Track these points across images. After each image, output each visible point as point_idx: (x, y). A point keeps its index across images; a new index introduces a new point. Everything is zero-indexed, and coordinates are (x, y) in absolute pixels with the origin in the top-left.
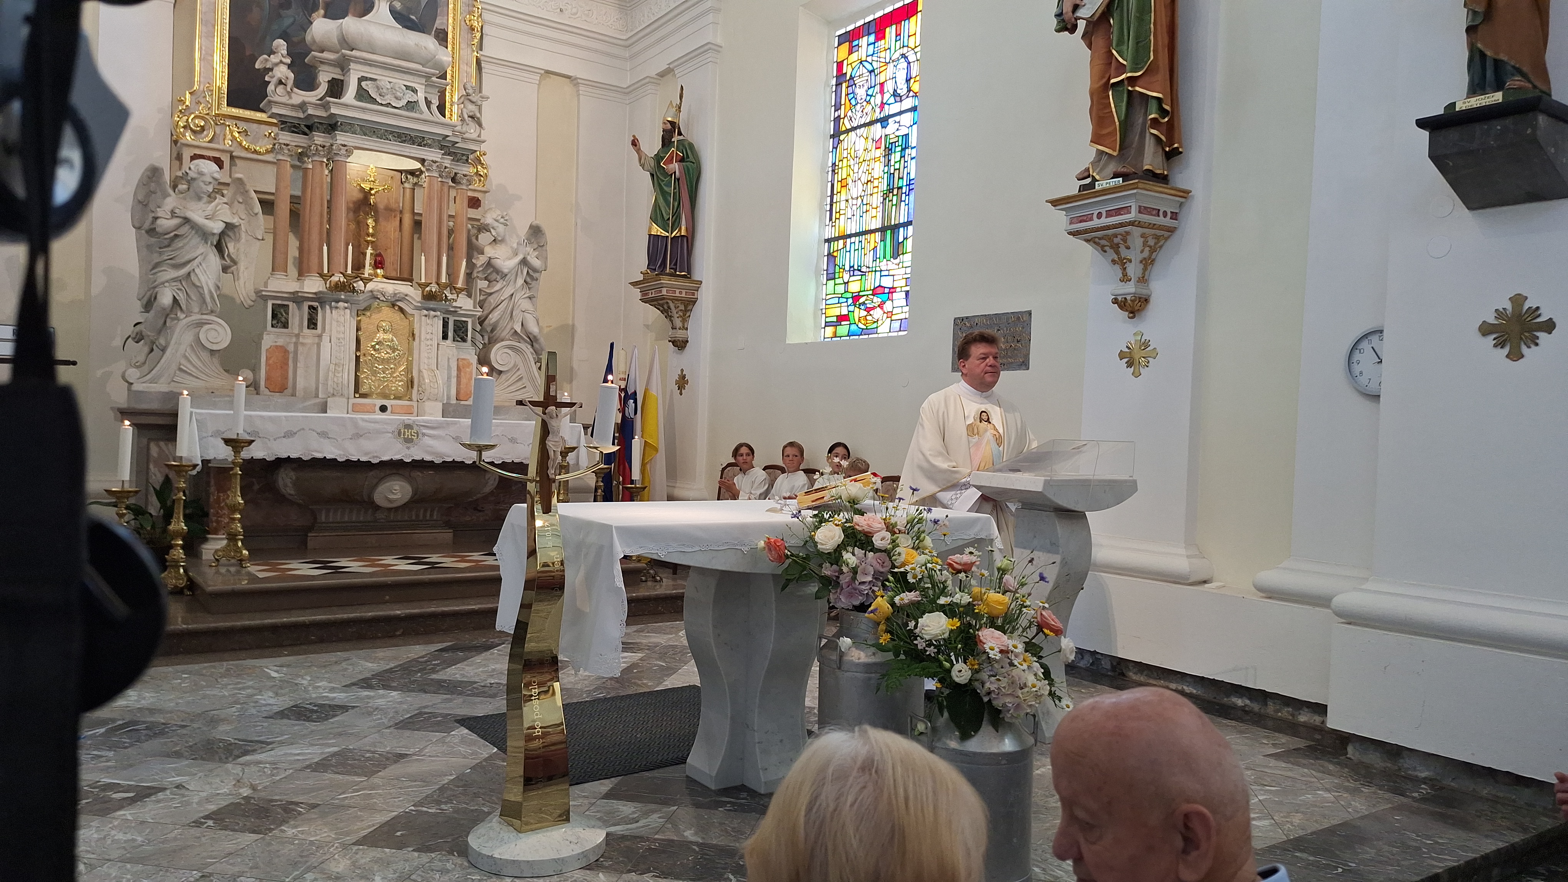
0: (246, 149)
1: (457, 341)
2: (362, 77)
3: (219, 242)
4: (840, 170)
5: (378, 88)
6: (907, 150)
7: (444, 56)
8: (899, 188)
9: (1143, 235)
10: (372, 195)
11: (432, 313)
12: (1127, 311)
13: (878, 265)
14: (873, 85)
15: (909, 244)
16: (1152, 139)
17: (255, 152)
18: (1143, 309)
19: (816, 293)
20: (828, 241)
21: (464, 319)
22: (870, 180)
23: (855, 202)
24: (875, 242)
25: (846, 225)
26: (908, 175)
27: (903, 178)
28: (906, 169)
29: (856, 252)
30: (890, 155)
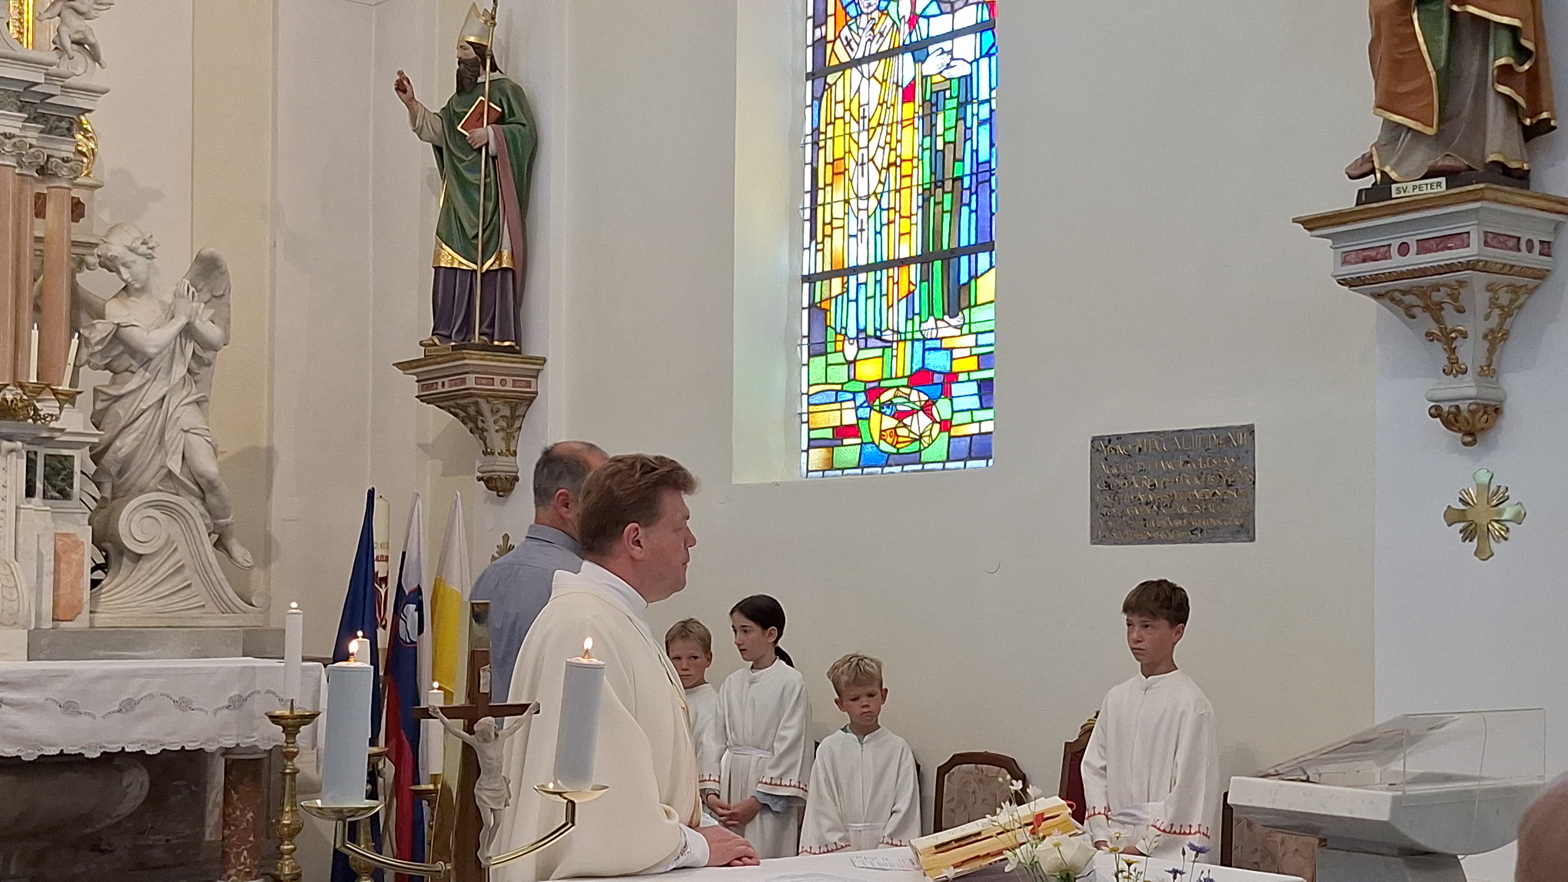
8: (955, 179)
11: (5, 445)
13: (917, 328)
19: (787, 382)
20: (810, 279)
21: (65, 452)
22: (895, 164)
23: (863, 204)
24: (910, 282)
25: (846, 249)
26: (974, 154)
27: (963, 160)
28: (968, 143)
29: (871, 302)
30: (934, 116)
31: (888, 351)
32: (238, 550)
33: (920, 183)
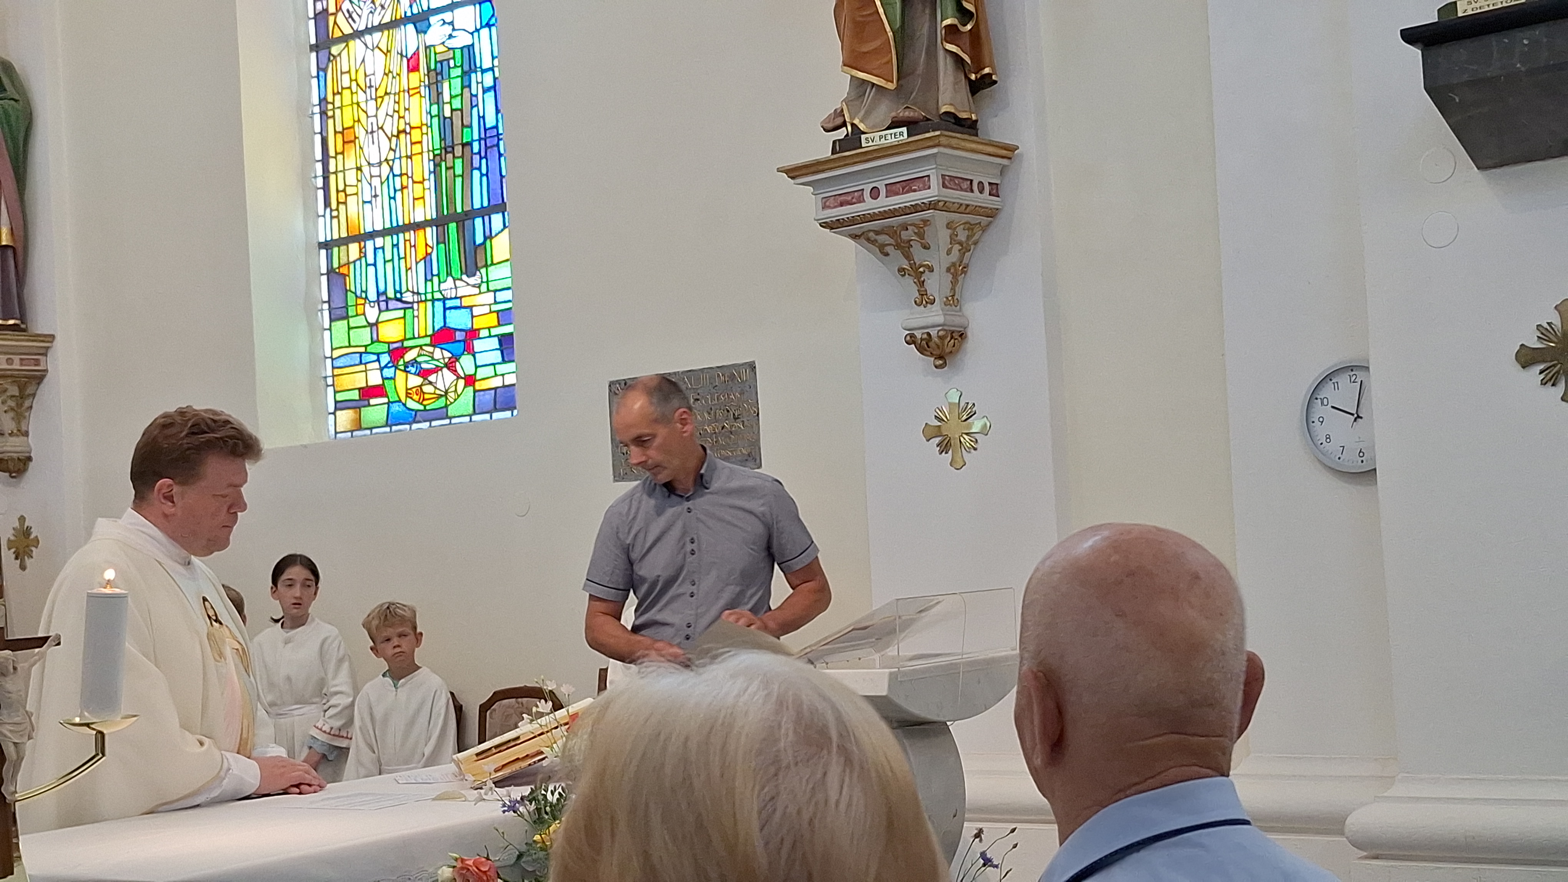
6: (473, 74)
8: (464, 145)
13: (436, 288)
19: (310, 347)
20: (327, 245)
22: (404, 131)
23: (375, 171)
24: (427, 245)
25: (361, 215)
26: (482, 120)
27: (470, 126)
28: (475, 110)
29: (389, 266)
30: (439, 84)
31: (409, 312)
33: (431, 148)
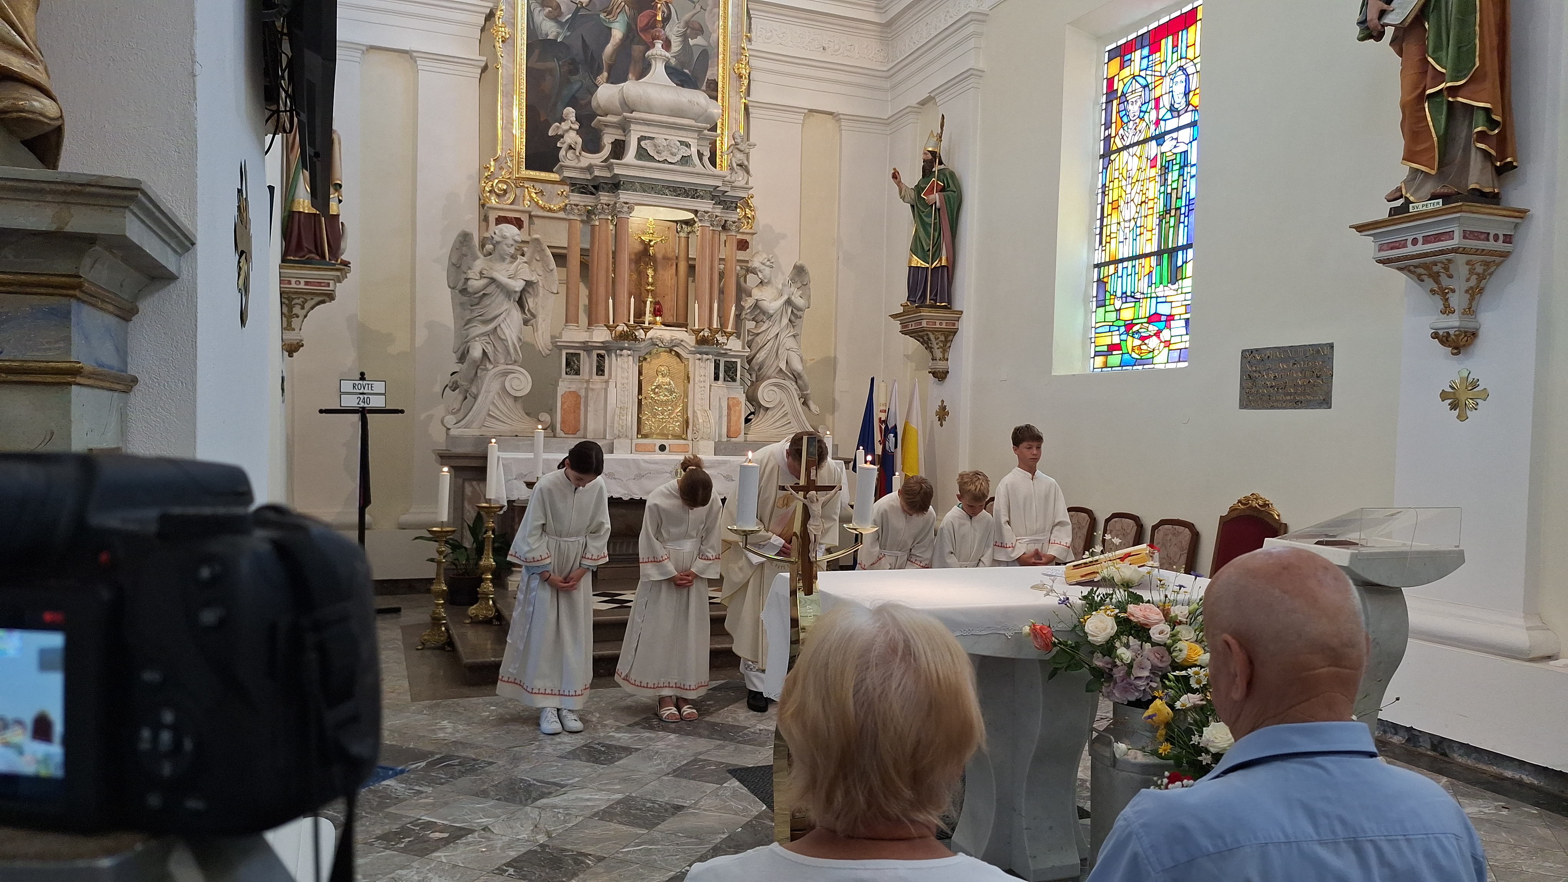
0: (543, 208)
1: (728, 381)
2: (642, 136)
3: (520, 298)
4: (1111, 191)
5: (655, 146)
6: (1186, 168)
7: (715, 109)
8: (1176, 209)
9: (1468, 263)
10: (651, 246)
11: (705, 356)
12: (1449, 346)
13: (1153, 291)
14: (1147, 101)
15: (1189, 269)
16: (1479, 153)
17: (550, 210)
18: (1470, 345)
19: (1084, 321)
20: (1098, 266)
21: (733, 360)
22: (1145, 202)
23: (1127, 224)
24: (1150, 266)
25: (1117, 249)
26: (1187, 194)
27: (1181, 198)
28: (1185, 188)
29: (1129, 277)
30: (1166, 175)
31: (1138, 303)
32: (813, 406)
